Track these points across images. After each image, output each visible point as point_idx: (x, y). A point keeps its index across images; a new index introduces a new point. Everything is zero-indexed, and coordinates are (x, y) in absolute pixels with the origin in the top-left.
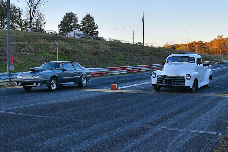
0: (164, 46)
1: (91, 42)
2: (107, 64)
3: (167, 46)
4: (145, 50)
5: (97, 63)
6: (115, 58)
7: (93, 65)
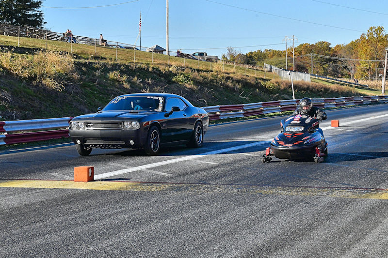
0: (224, 57)
1: (20, 44)
2: (65, 107)
3: (232, 55)
4: (171, 69)
5: (36, 104)
6: (88, 89)
7: (26, 110)
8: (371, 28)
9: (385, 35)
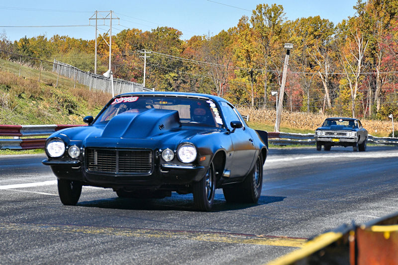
8: (260, 8)
9: (284, 22)
